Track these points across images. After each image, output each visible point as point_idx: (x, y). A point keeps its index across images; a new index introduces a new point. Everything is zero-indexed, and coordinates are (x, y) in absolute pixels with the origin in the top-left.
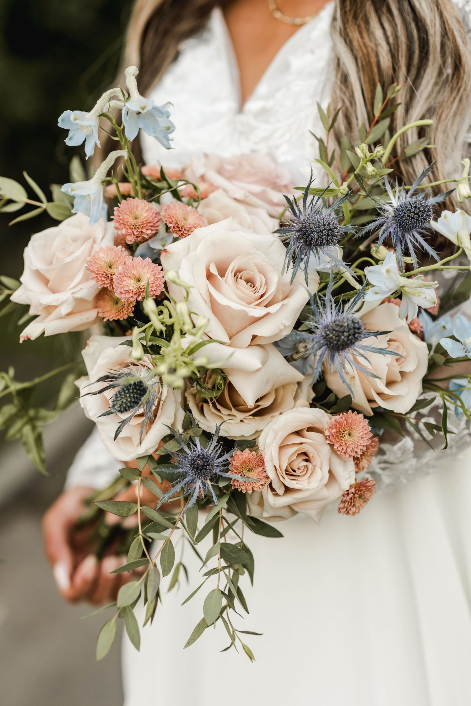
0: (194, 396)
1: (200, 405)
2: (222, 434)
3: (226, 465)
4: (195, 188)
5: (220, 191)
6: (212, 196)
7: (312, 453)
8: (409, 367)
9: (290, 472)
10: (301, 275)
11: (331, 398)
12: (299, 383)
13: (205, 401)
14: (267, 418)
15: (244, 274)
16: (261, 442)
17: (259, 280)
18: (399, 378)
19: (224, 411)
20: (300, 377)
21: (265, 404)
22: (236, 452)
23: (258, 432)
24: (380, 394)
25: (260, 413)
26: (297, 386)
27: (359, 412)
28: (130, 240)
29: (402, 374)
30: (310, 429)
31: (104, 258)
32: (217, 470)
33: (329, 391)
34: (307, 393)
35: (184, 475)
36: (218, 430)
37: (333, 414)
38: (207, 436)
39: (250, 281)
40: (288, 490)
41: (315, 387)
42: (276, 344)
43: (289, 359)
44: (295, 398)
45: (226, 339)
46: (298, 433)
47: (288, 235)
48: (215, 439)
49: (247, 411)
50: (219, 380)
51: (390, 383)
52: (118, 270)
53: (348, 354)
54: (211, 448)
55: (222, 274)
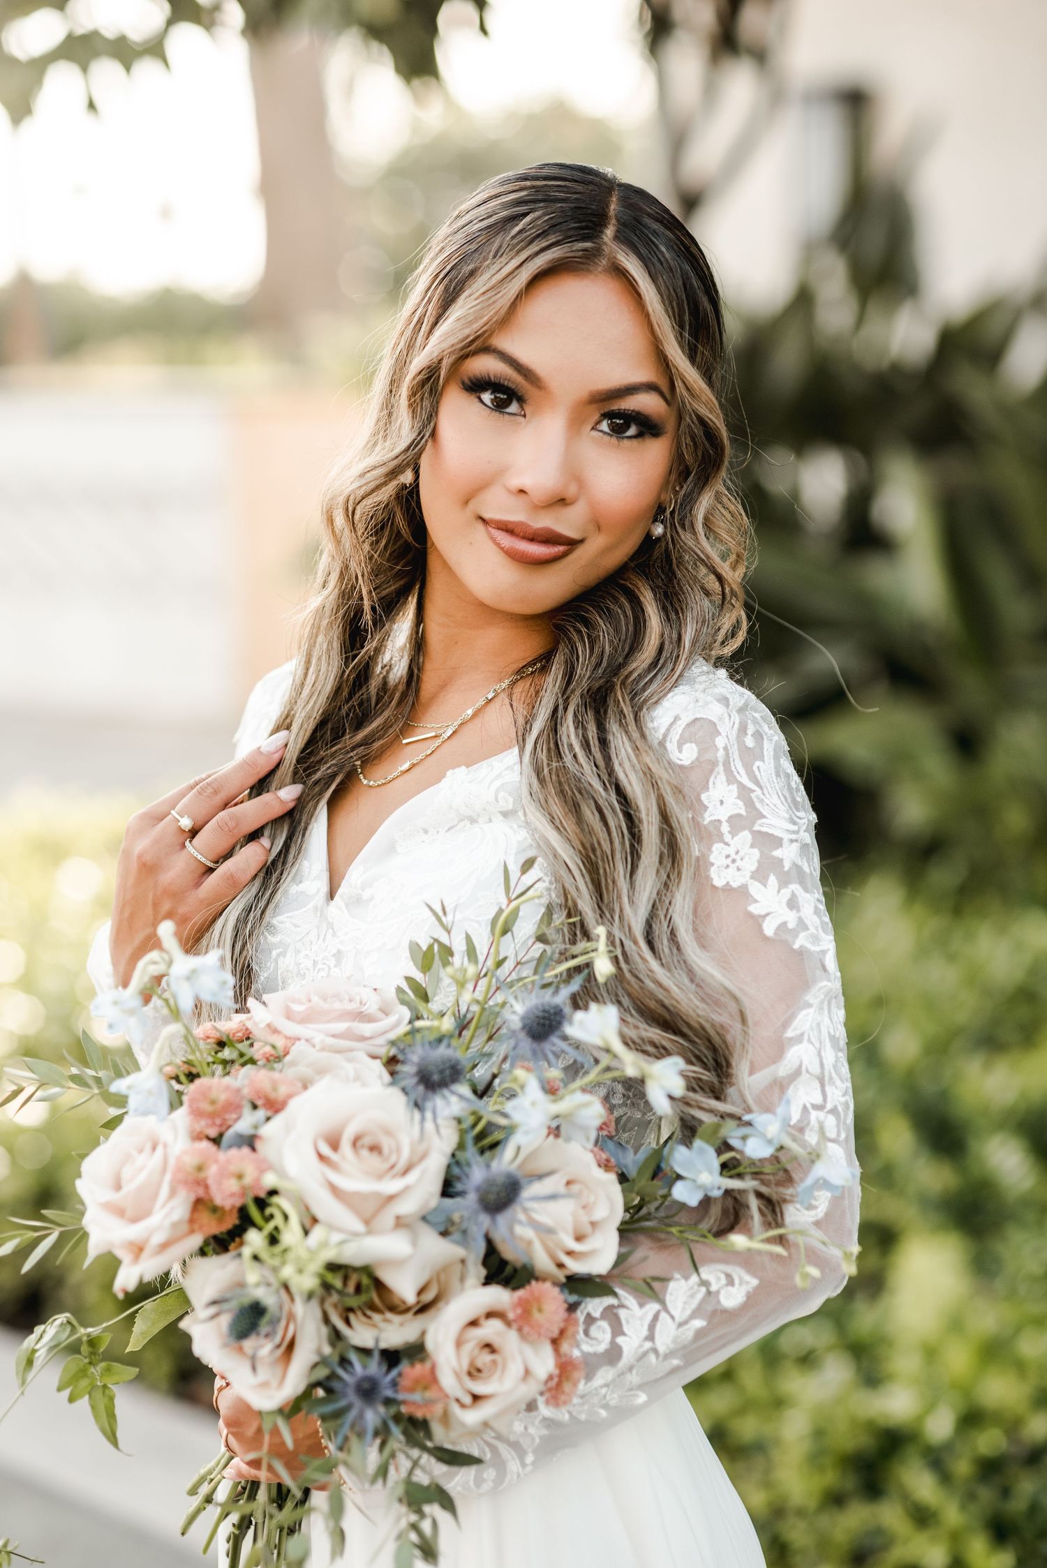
0: (335, 1306)
1: (344, 1315)
2: (383, 1345)
3: (394, 1384)
4: (274, 1047)
5: (303, 1041)
6: (294, 1050)
7: (496, 1342)
8: (600, 1213)
9: (475, 1372)
10: (429, 1125)
11: (508, 1270)
12: (463, 1261)
13: (351, 1310)
14: (431, 1312)
15: (367, 1141)
16: (430, 1344)
17: (386, 1144)
18: (588, 1229)
19: (377, 1317)
20: (460, 1252)
21: (428, 1297)
22: (404, 1366)
23: (423, 1333)
24: (570, 1253)
25: (423, 1309)
26: (460, 1266)
27: (544, 1280)
28: (213, 1133)
29: (594, 1224)
30: (490, 1315)
31: (190, 1161)
32: (389, 1393)
33: (504, 1263)
34: (477, 1272)
35: (348, 1408)
36: (377, 1341)
37: (515, 1289)
38: (365, 1352)
39: (375, 1148)
40: (476, 1398)
41: (485, 1263)
42: (424, 1219)
43: (444, 1234)
44: (462, 1279)
45: (359, 1227)
46: (474, 1323)
47: (403, 1083)
48: (376, 1355)
49: (407, 1310)
50: (366, 1281)
51: (579, 1238)
52: (212, 1171)
53: (516, 1212)
54: (374, 1367)
55: (335, 1146)
